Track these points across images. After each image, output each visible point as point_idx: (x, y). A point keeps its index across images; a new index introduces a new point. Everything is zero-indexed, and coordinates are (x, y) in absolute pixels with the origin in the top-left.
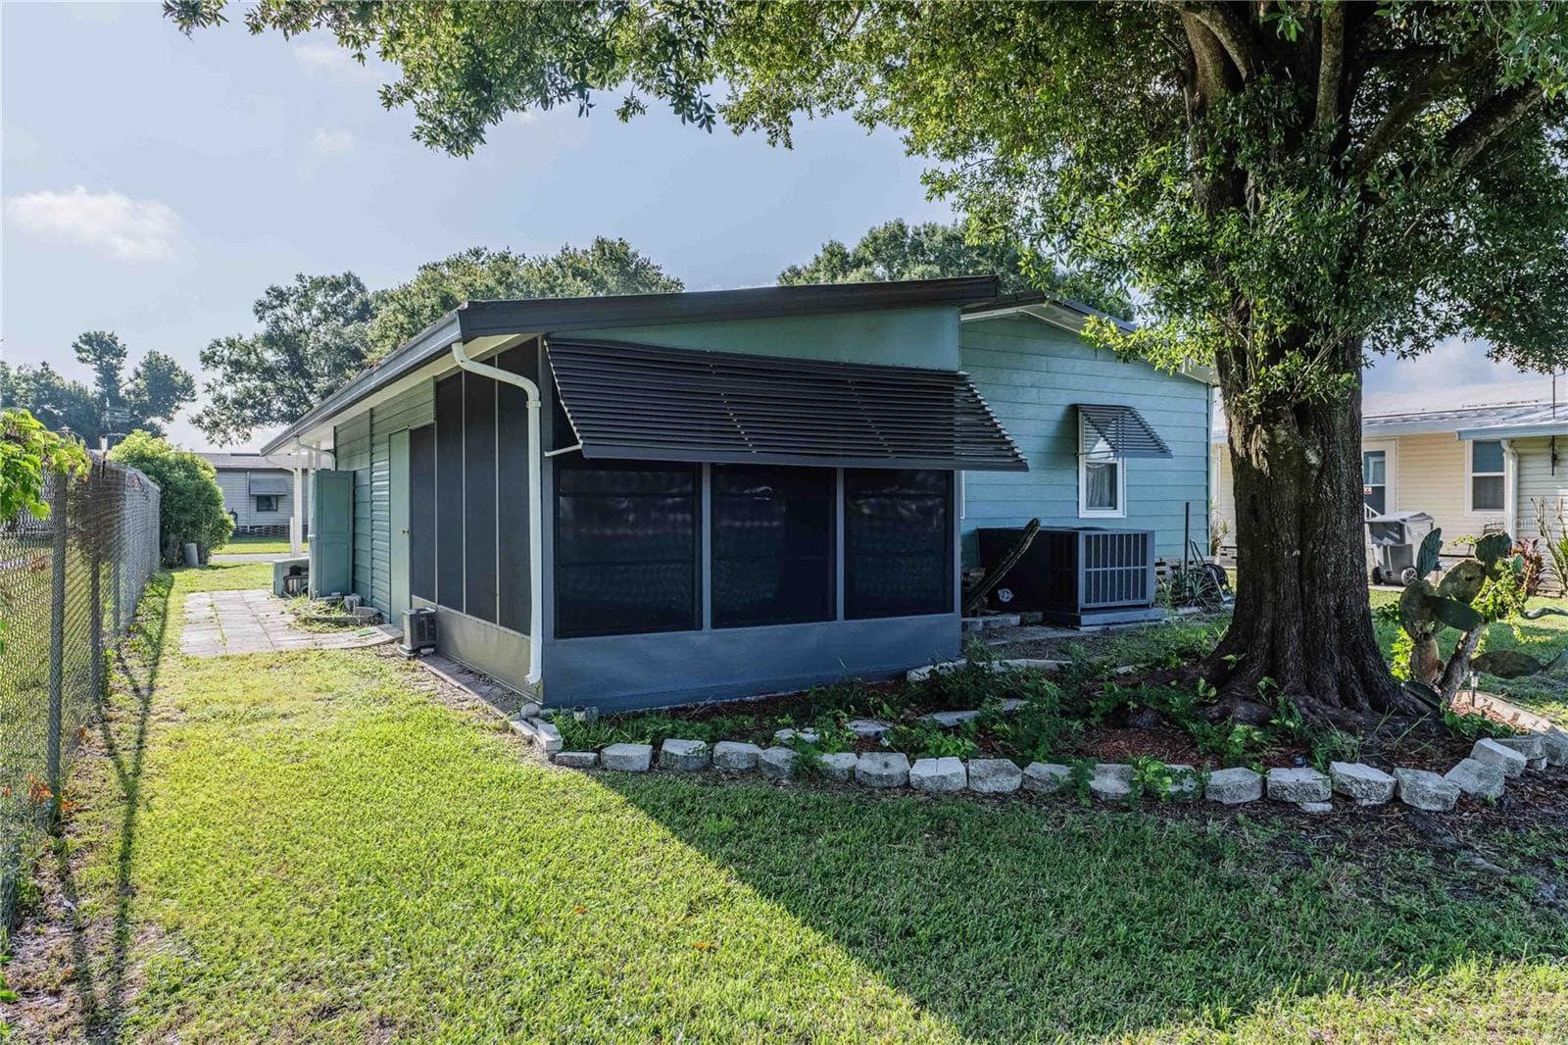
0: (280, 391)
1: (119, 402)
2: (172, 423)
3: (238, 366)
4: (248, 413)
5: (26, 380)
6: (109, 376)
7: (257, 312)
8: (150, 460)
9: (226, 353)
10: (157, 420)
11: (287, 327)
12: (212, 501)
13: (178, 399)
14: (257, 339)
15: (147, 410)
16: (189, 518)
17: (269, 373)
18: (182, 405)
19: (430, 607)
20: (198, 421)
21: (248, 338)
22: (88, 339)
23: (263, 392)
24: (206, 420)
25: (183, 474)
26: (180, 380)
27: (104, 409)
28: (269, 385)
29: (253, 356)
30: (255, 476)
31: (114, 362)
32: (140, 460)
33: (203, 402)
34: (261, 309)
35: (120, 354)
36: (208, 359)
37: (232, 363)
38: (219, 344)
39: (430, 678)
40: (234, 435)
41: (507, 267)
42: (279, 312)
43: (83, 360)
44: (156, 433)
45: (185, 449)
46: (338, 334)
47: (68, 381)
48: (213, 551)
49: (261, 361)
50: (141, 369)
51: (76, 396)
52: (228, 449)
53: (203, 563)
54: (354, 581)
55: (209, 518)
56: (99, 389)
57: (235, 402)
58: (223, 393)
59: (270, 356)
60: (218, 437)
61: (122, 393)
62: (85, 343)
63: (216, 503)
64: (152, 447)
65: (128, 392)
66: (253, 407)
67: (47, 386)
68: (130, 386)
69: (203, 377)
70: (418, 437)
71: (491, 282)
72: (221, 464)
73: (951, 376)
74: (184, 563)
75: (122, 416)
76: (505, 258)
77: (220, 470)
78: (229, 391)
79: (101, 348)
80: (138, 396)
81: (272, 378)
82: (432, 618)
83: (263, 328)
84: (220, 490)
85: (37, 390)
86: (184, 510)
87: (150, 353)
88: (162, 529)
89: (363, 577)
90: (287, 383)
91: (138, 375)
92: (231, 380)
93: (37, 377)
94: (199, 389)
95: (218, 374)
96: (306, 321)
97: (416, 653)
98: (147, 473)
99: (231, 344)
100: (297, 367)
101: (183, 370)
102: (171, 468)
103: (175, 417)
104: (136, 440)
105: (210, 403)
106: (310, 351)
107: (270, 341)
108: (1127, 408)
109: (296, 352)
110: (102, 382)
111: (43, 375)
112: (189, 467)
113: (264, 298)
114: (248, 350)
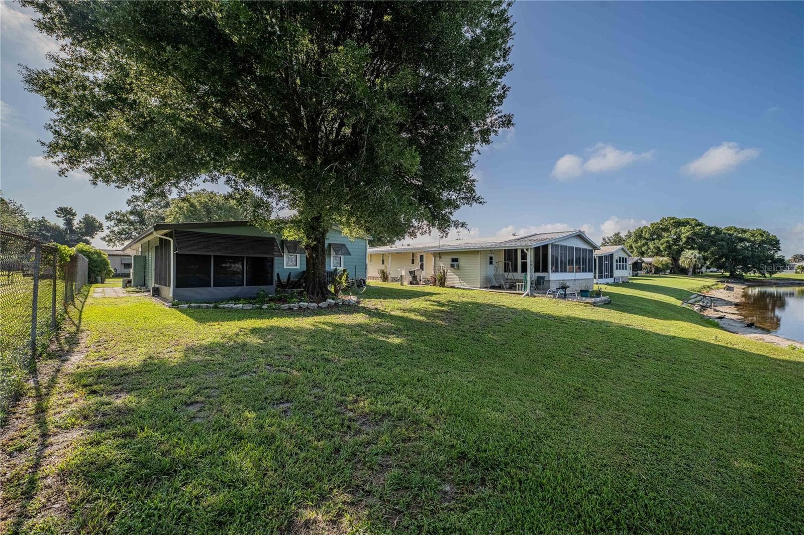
0: (136, 229)
1: (73, 232)
2: (94, 239)
3: (120, 221)
4: (123, 236)
5: (35, 222)
6: (69, 222)
7: (127, 203)
8: (85, 252)
9: (115, 216)
10: (88, 238)
11: (139, 209)
12: (106, 264)
13: (97, 231)
14: (127, 212)
15: (84, 234)
16: (98, 269)
17: (131, 223)
18: (98, 233)
19: (157, 286)
20: (104, 239)
21: (124, 212)
22: (61, 209)
23: (129, 229)
24: (107, 239)
25: (96, 256)
26: (97, 224)
27: (67, 233)
28: (132, 227)
29: (125, 218)
30: (123, 257)
31: (71, 217)
32: (82, 251)
33: (106, 232)
34: (129, 202)
35: (74, 215)
36: (108, 218)
37: (117, 220)
38: (113, 213)
39: (156, 300)
40: (118, 244)
41: (212, 196)
42: (136, 203)
43: (59, 216)
44: (88, 243)
45: (97, 248)
46: (157, 212)
47: (52, 223)
48: (107, 280)
49: (128, 219)
50: (82, 220)
51: (56, 229)
52: (115, 248)
53: (102, 282)
54: (145, 283)
55: (105, 269)
56: (65, 227)
57: (118, 232)
58: (114, 229)
59: (132, 218)
60: (112, 244)
61: (74, 228)
62: (60, 210)
63: (108, 265)
64: (86, 247)
65: (76, 228)
66: (125, 234)
67: (44, 225)
68: (77, 226)
69: (106, 224)
70: (156, 247)
71: (207, 200)
72: (111, 253)
73: (274, 238)
74: (96, 282)
75: (74, 237)
76: (212, 193)
77: (109, 255)
78: (116, 229)
79: (66, 213)
80: (80, 229)
81: (133, 225)
82: (158, 289)
83: (129, 209)
84: (109, 261)
85: (39, 226)
86: (96, 267)
87: (86, 215)
88: (89, 272)
89: (146, 282)
90: (138, 227)
91: (81, 222)
92: (117, 225)
93: (40, 222)
94: (105, 228)
95: (112, 223)
96: (146, 207)
97: (153, 296)
98: (84, 256)
99: (117, 213)
100: (142, 222)
101: (99, 221)
102: (92, 254)
103: (95, 237)
104: (81, 245)
105: (109, 233)
106: (146, 217)
107: (132, 213)
108: (344, 245)
109: (142, 217)
110: (65, 224)
111: (42, 221)
112: (99, 254)
113: (130, 198)
114: (123, 215)
